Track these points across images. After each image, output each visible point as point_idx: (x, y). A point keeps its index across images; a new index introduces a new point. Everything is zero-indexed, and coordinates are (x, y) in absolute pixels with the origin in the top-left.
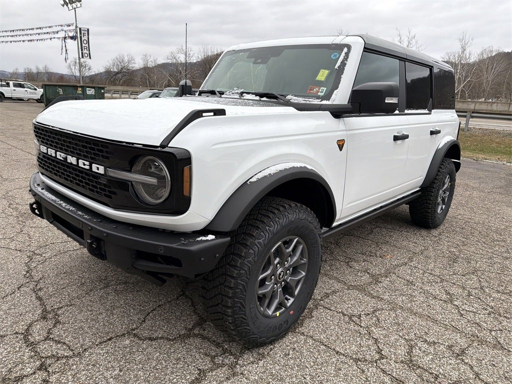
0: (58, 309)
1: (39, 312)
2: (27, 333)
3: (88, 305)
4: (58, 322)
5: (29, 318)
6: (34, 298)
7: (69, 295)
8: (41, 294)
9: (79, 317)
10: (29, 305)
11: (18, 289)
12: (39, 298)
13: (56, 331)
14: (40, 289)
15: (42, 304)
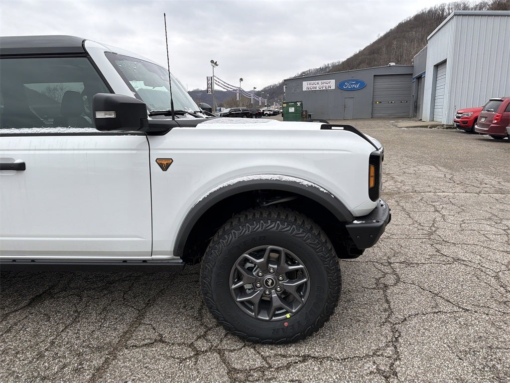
0: (374, 288)
1: (389, 291)
2: (398, 280)
3: (353, 283)
4: (378, 280)
5: (396, 290)
6: (392, 304)
7: (364, 296)
8: (386, 306)
9: (362, 278)
10: (396, 299)
11: (405, 319)
12: (387, 301)
13: (380, 275)
14: (385, 310)
15: (386, 296)
